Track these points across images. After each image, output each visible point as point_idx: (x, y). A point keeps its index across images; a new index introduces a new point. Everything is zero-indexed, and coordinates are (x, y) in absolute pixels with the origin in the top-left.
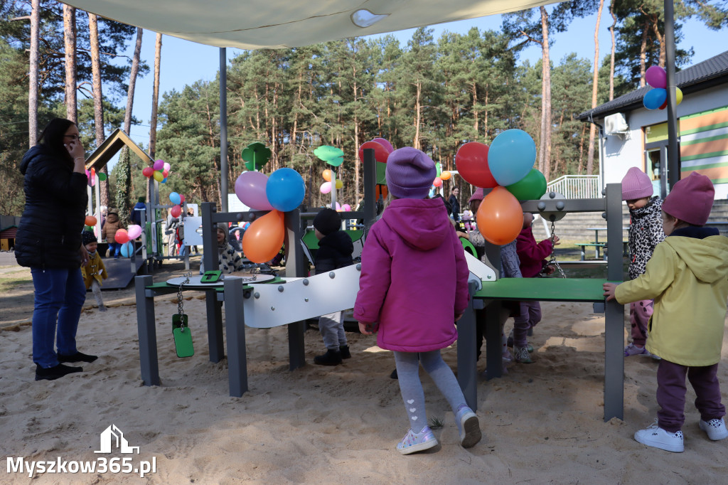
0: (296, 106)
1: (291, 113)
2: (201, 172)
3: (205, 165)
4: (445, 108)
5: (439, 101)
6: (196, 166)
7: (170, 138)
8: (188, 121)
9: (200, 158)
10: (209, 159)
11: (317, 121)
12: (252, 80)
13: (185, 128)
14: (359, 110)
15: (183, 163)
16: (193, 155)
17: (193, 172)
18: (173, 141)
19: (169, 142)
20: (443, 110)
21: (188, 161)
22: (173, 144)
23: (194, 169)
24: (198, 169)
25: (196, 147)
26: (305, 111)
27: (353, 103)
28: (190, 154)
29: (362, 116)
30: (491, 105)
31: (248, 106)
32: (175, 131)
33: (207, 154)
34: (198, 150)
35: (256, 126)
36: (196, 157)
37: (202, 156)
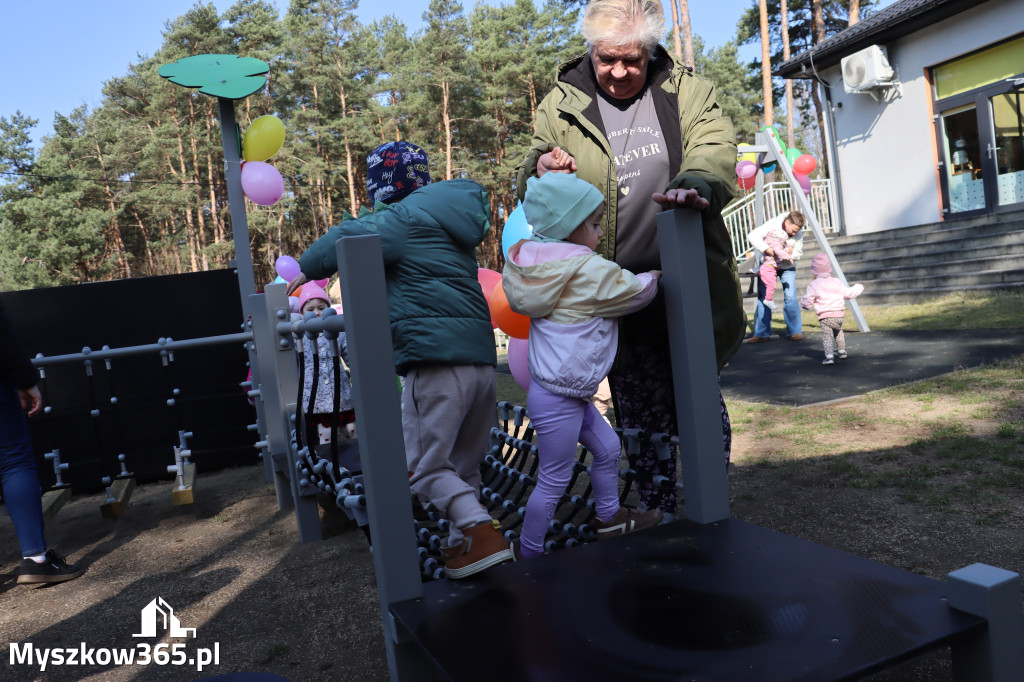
2: (81, 254)
3: (88, 241)
4: (487, 120)
5: (478, 111)
6: (71, 244)
7: (21, 198)
8: (54, 166)
9: (78, 230)
10: (94, 231)
12: (163, 90)
14: (353, 131)
15: (47, 241)
16: (64, 225)
17: (67, 256)
18: (26, 204)
19: (18, 205)
20: (487, 124)
21: (55, 236)
22: (26, 209)
23: (67, 248)
24: (74, 250)
25: (68, 212)
27: (341, 121)
28: (58, 224)
29: (357, 140)
31: (159, 135)
33: (89, 222)
34: (71, 216)
35: (178, 169)
36: (70, 230)
37: (81, 226)
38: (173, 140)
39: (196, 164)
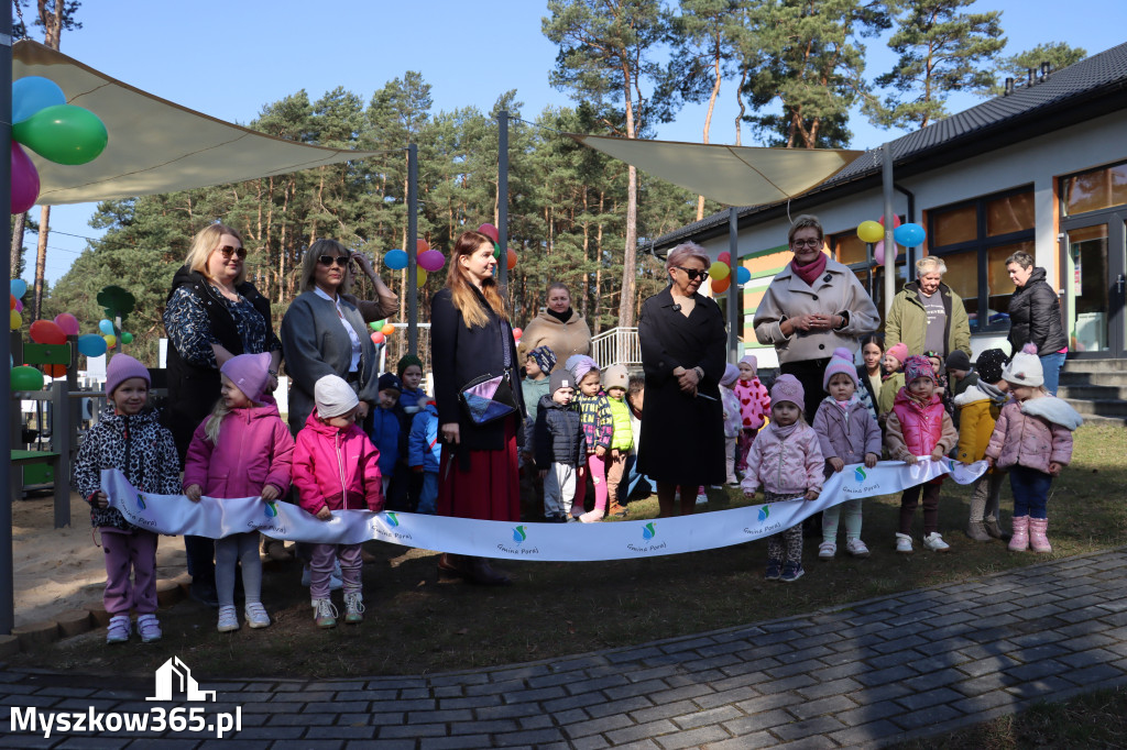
0: (314, 209)
1: (306, 221)
2: (162, 300)
4: (533, 217)
6: (157, 291)
7: (120, 248)
8: (150, 223)
11: (344, 232)
13: (144, 234)
15: (136, 286)
16: (152, 276)
18: (123, 254)
19: (116, 254)
20: (533, 222)
21: (143, 283)
22: (122, 258)
23: (152, 295)
24: (157, 296)
25: (156, 264)
26: (328, 217)
27: (401, 206)
28: (146, 274)
30: (605, 216)
31: (241, 207)
32: (129, 237)
34: (159, 268)
36: (156, 280)
37: (165, 277)
38: (253, 212)
39: (268, 232)
